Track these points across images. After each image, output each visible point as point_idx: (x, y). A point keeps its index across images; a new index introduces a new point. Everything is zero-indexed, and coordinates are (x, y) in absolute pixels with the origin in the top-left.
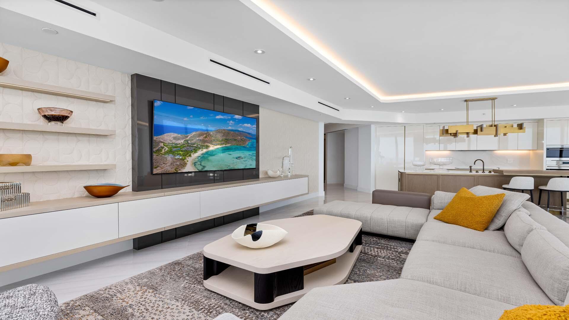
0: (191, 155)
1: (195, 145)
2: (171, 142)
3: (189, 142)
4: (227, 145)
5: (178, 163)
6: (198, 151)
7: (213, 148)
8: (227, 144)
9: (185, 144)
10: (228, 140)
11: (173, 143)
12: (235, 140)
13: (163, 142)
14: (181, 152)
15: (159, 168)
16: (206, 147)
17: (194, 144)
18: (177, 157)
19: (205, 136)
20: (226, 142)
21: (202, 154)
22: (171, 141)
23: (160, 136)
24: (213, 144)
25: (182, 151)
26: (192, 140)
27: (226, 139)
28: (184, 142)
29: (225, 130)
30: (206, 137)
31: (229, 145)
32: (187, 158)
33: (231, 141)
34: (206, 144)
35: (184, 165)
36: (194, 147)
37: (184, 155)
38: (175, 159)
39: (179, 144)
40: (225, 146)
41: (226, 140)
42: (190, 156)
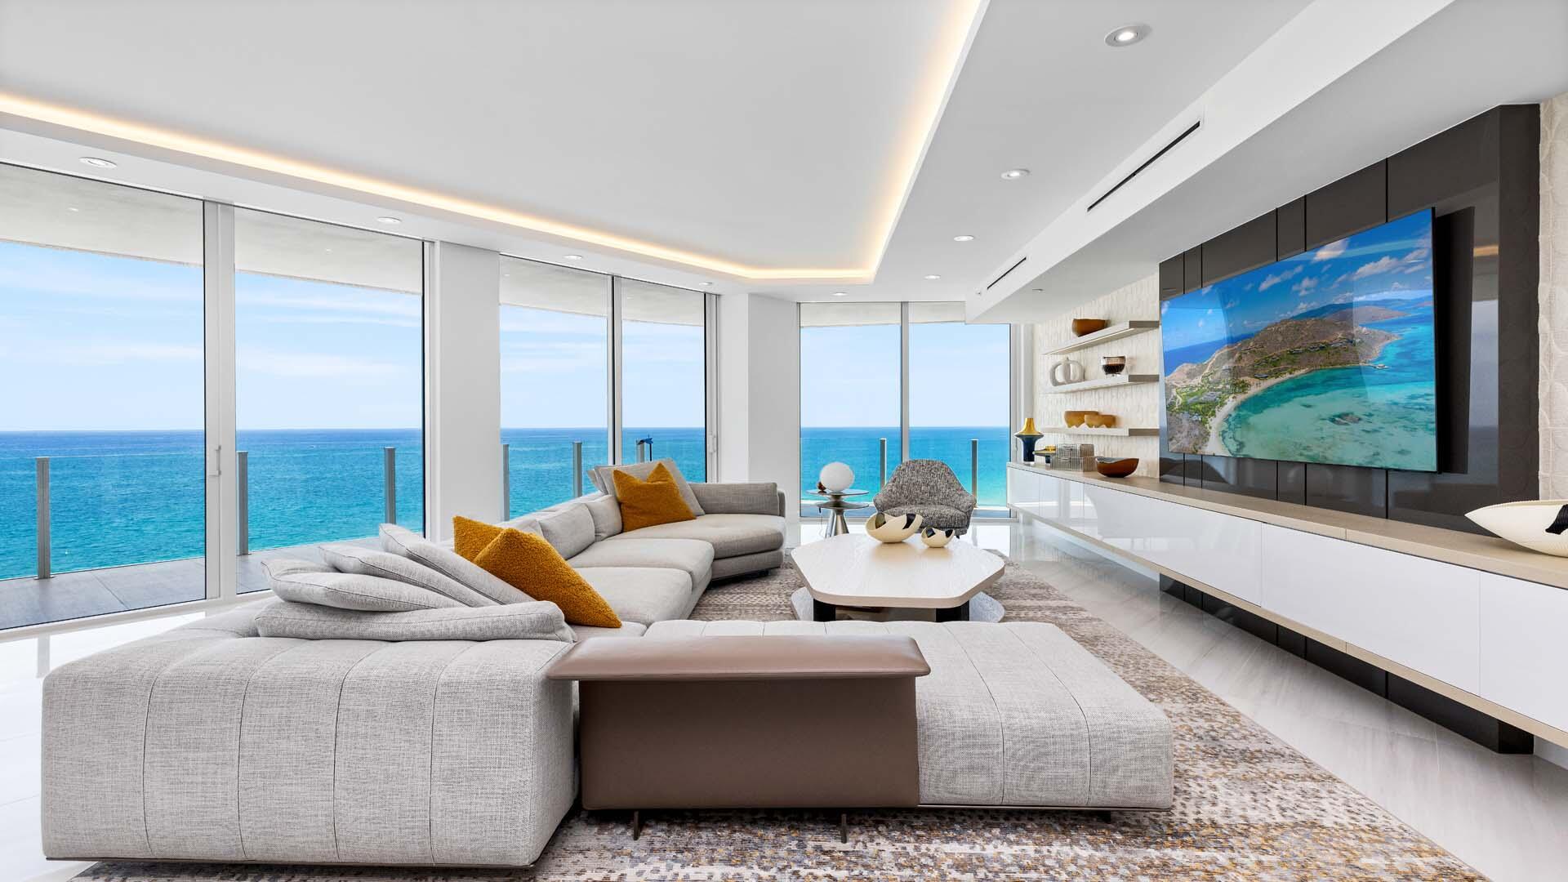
0: (1214, 412)
1: (1221, 386)
2: (1184, 385)
3: (1210, 379)
4: (1297, 373)
5: (1197, 432)
6: (1226, 401)
7: (1259, 388)
8: (1295, 370)
9: (1203, 386)
10: (1298, 353)
11: (1187, 387)
12: (1322, 348)
13: (1176, 386)
14: (1199, 406)
15: (1174, 441)
16: (1243, 386)
17: (1218, 383)
18: (1195, 418)
19: (1237, 355)
20: (1293, 362)
21: (1235, 409)
22: (1185, 382)
23: (1171, 375)
24: (1256, 378)
25: (1201, 403)
26: (1215, 372)
27: (1291, 353)
28: (1202, 381)
29: (1286, 321)
30: (1240, 358)
31: (1303, 371)
32: (1209, 419)
33: (1307, 354)
34: (1241, 379)
35: (1205, 436)
36: (1219, 390)
37: (1204, 413)
38: (1193, 422)
39: (1196, 386)
40: (1290, 378)
41: (1292, 357)
42: (1214, 414)
